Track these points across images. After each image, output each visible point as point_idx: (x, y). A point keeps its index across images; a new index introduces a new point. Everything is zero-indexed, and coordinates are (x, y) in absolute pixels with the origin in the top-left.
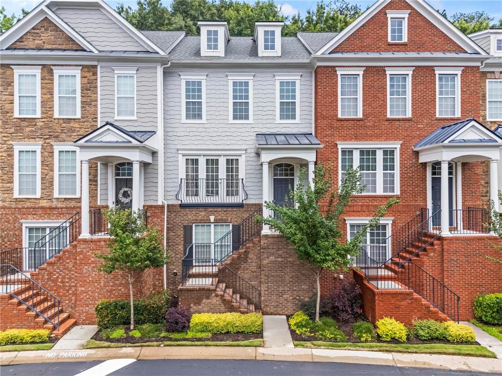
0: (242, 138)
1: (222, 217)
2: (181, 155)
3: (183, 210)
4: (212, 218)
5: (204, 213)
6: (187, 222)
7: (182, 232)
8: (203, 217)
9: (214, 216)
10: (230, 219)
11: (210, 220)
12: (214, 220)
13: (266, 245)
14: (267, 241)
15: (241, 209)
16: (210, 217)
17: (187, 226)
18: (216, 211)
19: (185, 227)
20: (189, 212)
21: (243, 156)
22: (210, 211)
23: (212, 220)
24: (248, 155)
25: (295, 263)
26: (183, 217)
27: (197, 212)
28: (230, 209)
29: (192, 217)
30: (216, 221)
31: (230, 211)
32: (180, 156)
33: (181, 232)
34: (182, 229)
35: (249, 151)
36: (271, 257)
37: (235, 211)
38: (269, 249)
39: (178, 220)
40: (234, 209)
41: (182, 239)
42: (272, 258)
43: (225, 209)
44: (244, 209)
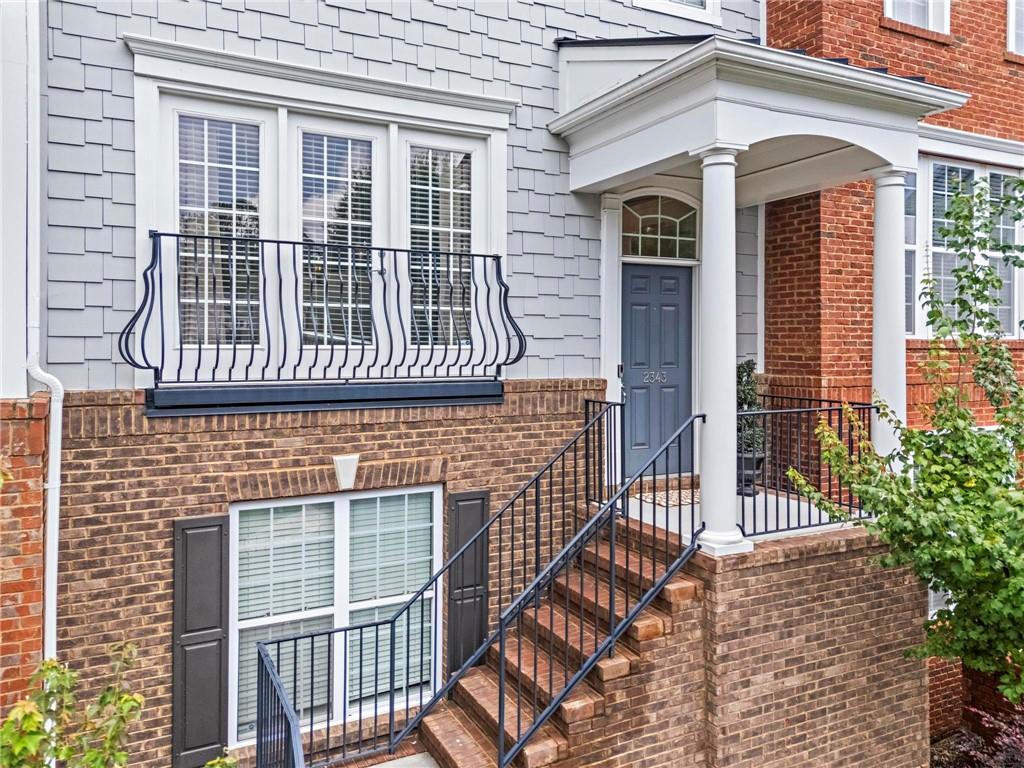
0: (491, 48)
1: (398, 455)
2: (152, 87)
3: (167, 426)
4: (346, 466)
5: (298, 442)
6: (192, 499)
7: (162, 567)
8: (297, 463)
9: (356, 457)
10: (437, 463)
11: (333, 476)
12: (359, 477)
13: (736, 614)
14: (741, 591)
15: (491, 411)
16: (337, 458)
17: (194, 525)
18: (364, 427)
19: (180, 534)
20: (206, 441)
21: (498, 141)
22: (335, 429)
23: (346, 480)
24: (519, 138)
25: (853, 685)
26: (167, 472)
27: (258, 437)
28: (439, 413)
29: (229, 468)
30: (366, 480)
31: (439, 423)
32: (147, 92)
33: (153, 569)
34: (160, 546)
35: (525, 117)
36: (759, 678)
37: (464, 422)
38: (747, 633)
39: (130, 494)
40: (461, 413)
41: (161, 608)
42: (764, 682)
43: (414, 414)
44: (505, 410)
